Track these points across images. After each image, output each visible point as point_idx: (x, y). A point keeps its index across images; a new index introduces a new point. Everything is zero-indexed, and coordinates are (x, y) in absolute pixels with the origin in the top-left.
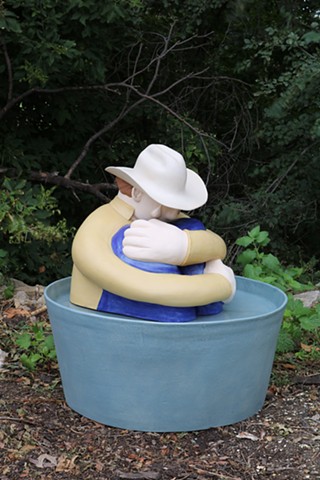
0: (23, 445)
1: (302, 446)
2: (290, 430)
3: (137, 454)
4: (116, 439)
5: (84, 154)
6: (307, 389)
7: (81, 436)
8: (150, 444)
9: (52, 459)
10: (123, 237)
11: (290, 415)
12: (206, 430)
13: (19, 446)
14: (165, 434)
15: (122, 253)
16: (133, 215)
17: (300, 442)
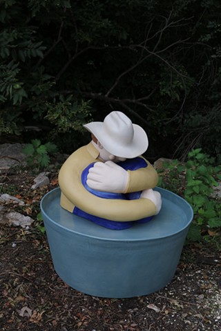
0: (18, 295)
1: (186, 322)
2: (182, 306)
3: (82, 313)
4: (73, 299)
5: (116, 83)
6: (204, 268)
7: (53, 292)
8: (92, 305)
9: (30, 311)
10: (88, 173)
11: (186, 291)
12: (130, 299)
13: (16, 296)
14: (103, 299)
15: (86, 183)
16: (99, 156)
17: (186, 318)
